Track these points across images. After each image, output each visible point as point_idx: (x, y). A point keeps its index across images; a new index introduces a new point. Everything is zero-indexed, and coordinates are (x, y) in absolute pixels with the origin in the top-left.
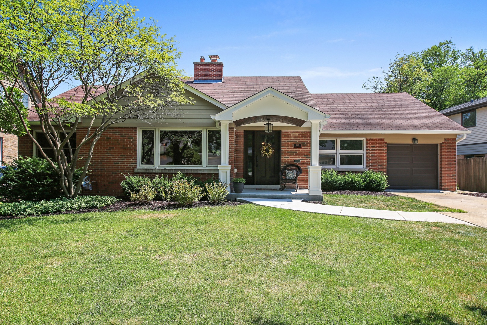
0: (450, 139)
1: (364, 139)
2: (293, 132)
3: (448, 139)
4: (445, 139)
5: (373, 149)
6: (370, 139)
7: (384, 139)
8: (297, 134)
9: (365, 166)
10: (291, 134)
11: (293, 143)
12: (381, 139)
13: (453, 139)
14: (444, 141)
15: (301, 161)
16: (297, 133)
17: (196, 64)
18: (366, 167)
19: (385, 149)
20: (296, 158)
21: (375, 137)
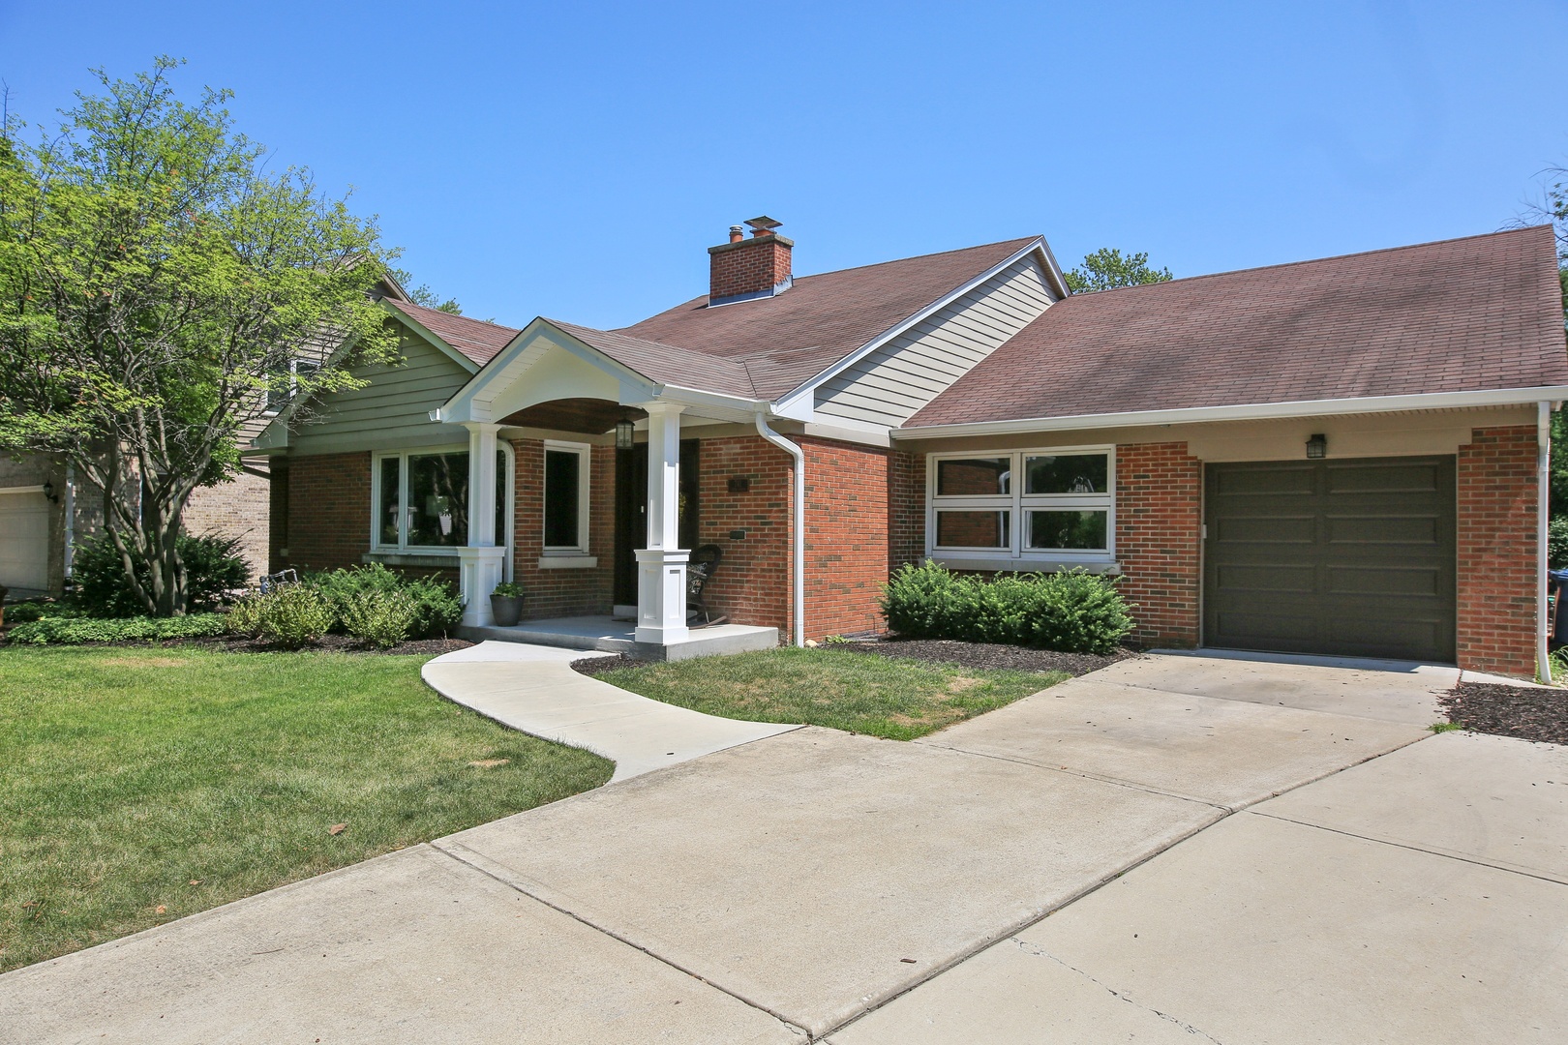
0: (1503, 431)
1: (1109, 450)
2: (727, 441)
3: (1494, 431)
4: (1476, 433)
5: (1140, 488)
6: (1130, 448)
7: (1184, 445)
8: (736, 448)
9: (1113, 555)
10: (721, 449)
11: (728, 477)
12: (1173, 446)
13: (1518, 430)
14: (1468, 441)
15: (748, 536)
16: (738, 446)
17: (715, 253)
18: (1118, 558)
19: (1191, 484)
20: (735, 524)
21: (1148, 440)
